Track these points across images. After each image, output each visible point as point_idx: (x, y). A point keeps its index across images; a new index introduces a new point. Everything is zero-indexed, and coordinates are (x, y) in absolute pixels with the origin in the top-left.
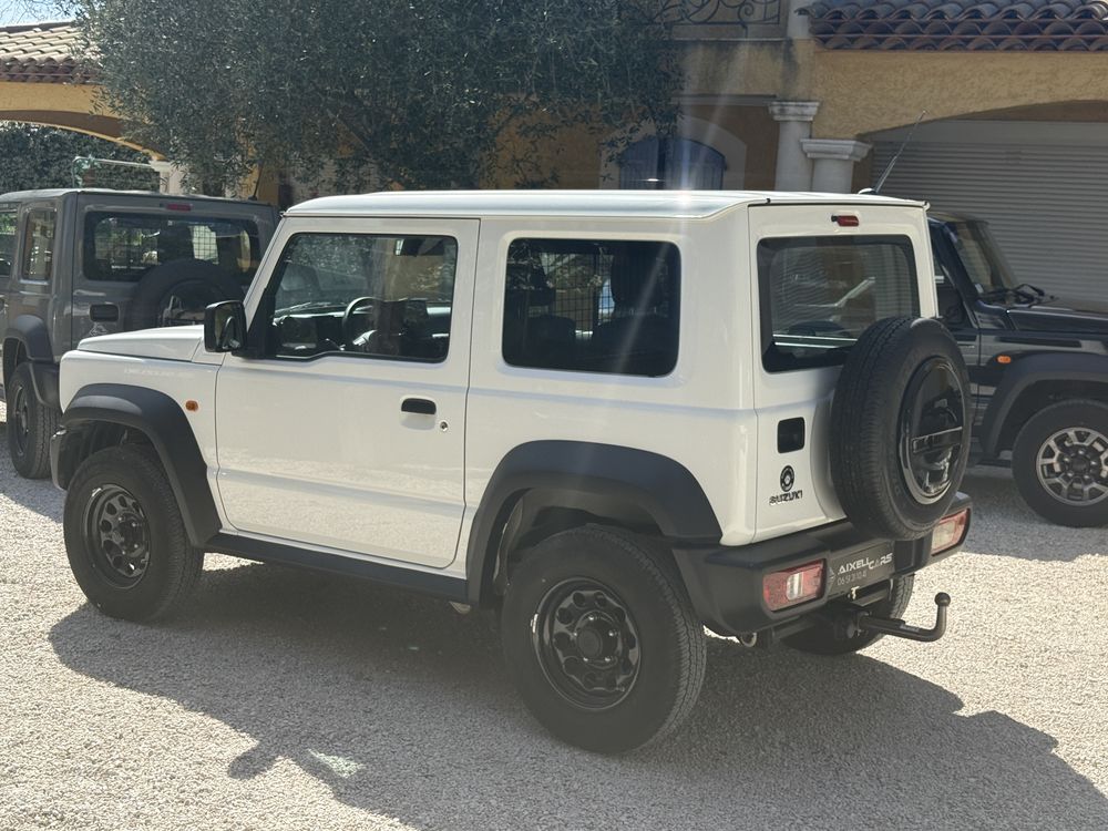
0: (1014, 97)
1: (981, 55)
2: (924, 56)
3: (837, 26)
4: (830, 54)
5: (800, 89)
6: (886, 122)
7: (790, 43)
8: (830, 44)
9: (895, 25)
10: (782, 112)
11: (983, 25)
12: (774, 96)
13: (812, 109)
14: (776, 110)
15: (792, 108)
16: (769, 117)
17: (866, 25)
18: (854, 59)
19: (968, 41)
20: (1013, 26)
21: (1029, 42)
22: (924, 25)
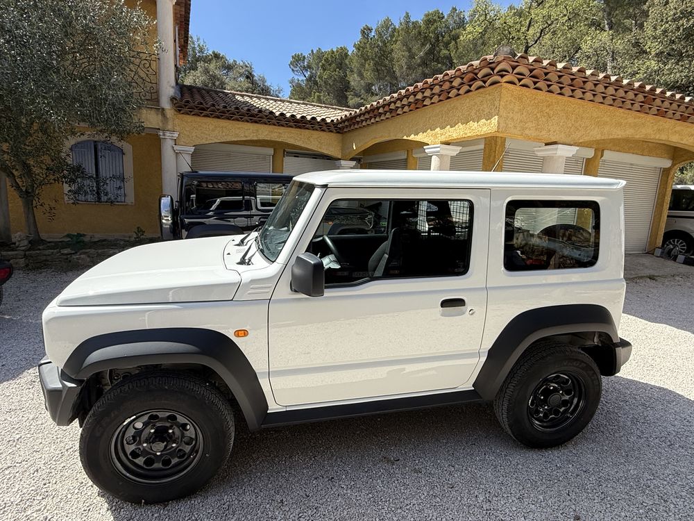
0: (246, 137)
1: (235, 122)
2: (216, 120)
3: (186, 106)
4: (181, 115)
5: (170, 127)
6: (204, 142)
7: (163, 109)
8: (182, 112)
9: (208, 108)
10: (164, 135)
11: (238, 113)
12: (159, 129)
13: (176, 135)
14: (161, 134)
15: (168, 134)
16: (158, 136)
17: (197, 107)
18: (190, 118)
19: (232, 117)
20: (248, 114)
21: (251, 119)
22: (218, 110)
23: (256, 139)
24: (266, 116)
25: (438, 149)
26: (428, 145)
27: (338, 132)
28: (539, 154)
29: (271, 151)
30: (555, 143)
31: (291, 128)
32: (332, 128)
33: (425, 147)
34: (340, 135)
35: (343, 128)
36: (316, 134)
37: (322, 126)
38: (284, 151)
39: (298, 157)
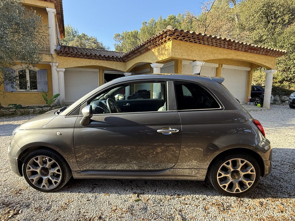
0: (86, 64)
1: (81, 59)
2: (73, 58)
3: (61, 53)
4: (59, 57)
5: (55, 61)
6: (69, 67)
7: (52, 54)
8: (59, 55)
9: (70, 53)
10: (52, 64)
11: (82, 55)
12: (50, 62)
13: (57, 64)
16: (50, 65)
17: (65, 53)
18: (63, 58)
19: (80, 57)
21: (88, 58)
22: (74, 54)
23: (90, 65)
27: (124, 62)
29: (98, 70)
31: (104, 61)
32: (121, 60)
36: (115, 63)
37: (117, 59)
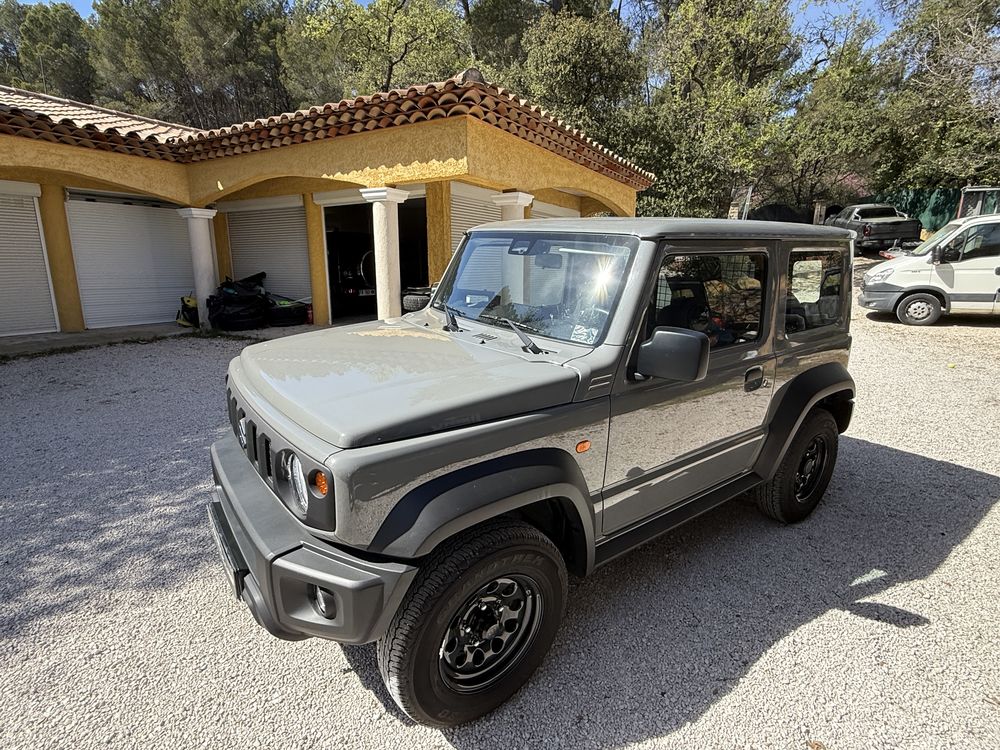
23: (11, 164)
24: (31, 122)
25: (385, 194)
26: (365, 187)
27: (177, 161)
28: (498, 203)
29: (34, 189)
30: (514, 190)
31: (85, 149)
32: (168, 152)
33: (361, 190)
34: (181, 166)
35: (191, 155)
36: (137, 163)
37: (150, 149)
38: (64, 189)
39: (93, 200)
